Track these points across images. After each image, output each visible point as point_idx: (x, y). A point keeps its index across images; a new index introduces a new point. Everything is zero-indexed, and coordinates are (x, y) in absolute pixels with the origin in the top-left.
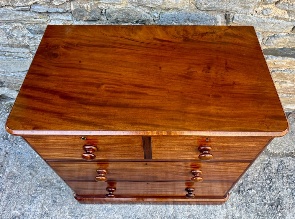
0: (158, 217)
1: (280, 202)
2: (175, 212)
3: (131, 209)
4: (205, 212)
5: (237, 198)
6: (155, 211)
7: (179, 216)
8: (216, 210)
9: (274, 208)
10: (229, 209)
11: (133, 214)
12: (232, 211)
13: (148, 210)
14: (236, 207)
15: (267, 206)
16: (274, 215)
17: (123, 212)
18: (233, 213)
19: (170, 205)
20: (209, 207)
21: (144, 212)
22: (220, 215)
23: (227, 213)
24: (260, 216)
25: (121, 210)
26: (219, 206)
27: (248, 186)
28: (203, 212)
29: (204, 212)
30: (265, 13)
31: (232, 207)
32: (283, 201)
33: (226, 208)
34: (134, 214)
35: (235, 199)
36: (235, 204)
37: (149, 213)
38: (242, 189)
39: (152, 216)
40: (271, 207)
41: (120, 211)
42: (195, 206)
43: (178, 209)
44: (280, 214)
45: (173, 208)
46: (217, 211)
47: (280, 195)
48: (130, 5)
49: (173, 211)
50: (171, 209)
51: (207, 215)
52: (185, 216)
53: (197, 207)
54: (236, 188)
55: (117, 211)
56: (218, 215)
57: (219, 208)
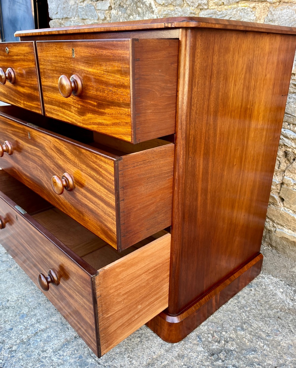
5: (200, 357)
8: (149, 339)
10: (170, 356)
12: (172, 362)
14: (183, 364)
20: (145, 330)
22: (147, 348)
23: (160, 356)
26: (159, 340)
27: (238, 362)
31: (178, 359)
35: (195, 355)
36: (186, 359)
38: (222, 356)
46: (149, 341)
54: (214, 347)
57: (157, 341)
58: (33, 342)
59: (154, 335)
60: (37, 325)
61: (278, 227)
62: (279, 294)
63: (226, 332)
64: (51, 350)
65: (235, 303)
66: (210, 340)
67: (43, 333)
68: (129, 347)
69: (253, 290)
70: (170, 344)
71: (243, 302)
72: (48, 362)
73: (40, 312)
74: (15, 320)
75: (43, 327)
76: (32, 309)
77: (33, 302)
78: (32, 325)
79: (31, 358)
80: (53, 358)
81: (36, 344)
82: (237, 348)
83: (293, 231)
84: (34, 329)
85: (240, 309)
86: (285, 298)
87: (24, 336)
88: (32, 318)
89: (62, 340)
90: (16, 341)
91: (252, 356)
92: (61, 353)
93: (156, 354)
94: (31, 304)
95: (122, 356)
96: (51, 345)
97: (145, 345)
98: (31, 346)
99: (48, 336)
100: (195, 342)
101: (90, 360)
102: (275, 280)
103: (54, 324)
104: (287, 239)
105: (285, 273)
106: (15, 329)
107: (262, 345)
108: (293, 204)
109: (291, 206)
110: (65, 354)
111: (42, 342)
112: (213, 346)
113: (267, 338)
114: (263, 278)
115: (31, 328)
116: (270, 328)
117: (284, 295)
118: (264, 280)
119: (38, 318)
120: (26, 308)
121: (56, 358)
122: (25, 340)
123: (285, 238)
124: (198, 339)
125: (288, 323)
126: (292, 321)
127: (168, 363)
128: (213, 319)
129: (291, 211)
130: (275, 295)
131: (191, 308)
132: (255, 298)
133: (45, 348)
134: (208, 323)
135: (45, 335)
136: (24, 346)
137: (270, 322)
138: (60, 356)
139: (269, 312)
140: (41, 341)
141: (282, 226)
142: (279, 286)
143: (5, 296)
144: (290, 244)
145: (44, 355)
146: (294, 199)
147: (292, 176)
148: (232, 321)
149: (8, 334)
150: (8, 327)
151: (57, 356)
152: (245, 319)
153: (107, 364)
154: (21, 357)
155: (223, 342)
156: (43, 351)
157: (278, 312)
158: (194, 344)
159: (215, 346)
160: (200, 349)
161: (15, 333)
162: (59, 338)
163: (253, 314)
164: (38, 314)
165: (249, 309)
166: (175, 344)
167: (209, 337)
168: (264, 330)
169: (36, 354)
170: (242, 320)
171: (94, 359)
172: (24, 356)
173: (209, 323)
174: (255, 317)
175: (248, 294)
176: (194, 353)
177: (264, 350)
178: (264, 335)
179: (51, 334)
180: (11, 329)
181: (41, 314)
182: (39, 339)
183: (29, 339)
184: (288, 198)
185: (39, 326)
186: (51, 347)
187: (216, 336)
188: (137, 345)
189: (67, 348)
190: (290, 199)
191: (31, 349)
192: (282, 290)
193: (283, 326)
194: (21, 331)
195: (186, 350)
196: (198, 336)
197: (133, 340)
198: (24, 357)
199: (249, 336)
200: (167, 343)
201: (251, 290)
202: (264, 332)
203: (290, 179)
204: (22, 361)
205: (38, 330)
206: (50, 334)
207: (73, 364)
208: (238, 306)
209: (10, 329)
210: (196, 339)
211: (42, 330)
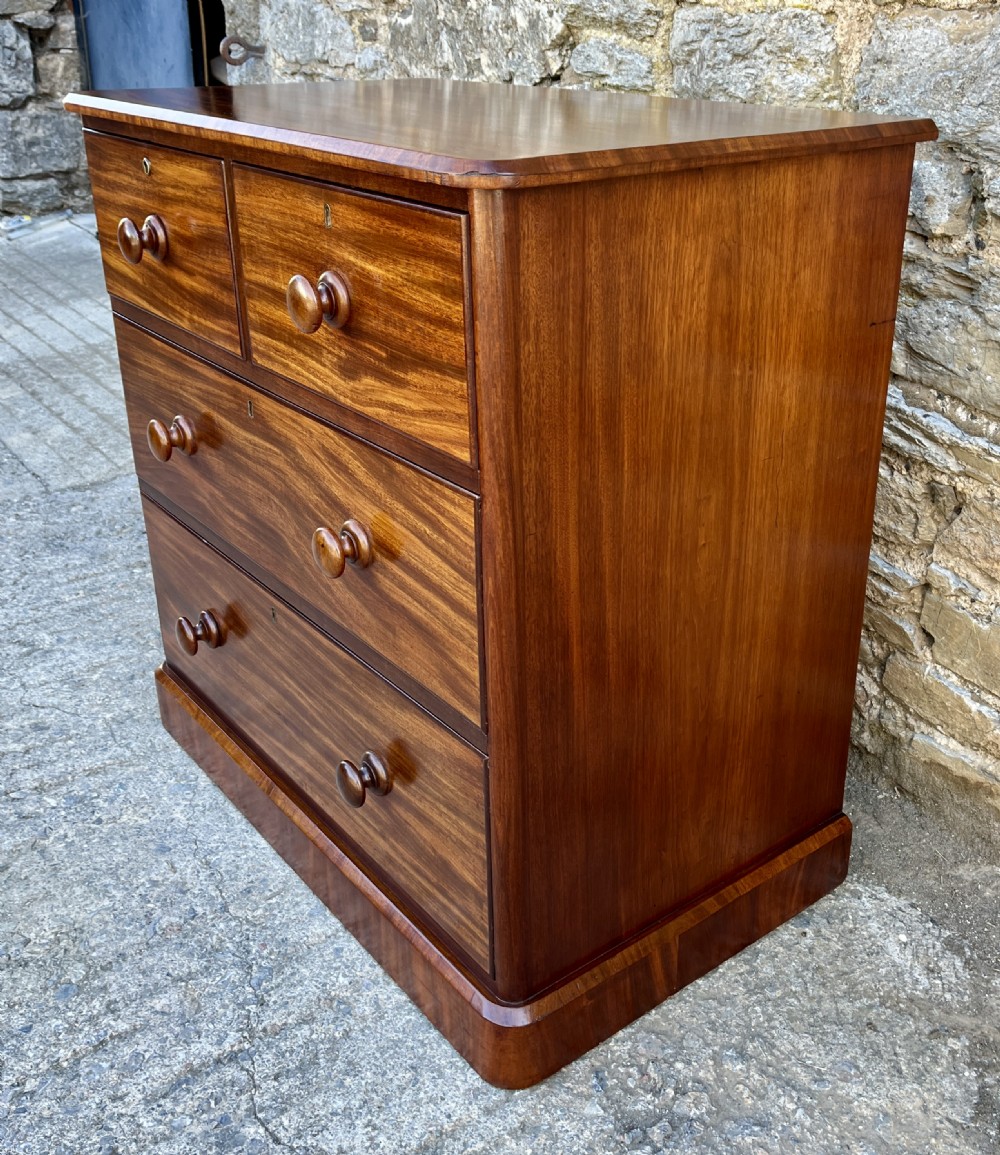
0: (259, 912)
2: (317, 946)
5: (587, 1133)
8: (440, 1076)
10: (495, 1126)
12: (499, 1146)
13: (259, 871)
19: (334, 920)
20: (435, 1046)
22: (431, 1100)
23: (464, 1127)
28: (392, 1035)
29: (400, 1040)
31: (518, 1138)
35: (572, 1128)
36: (542, 1139)
37: (252, 877)
38: (656, 1133)
39: (247, 892)
42: (397, 995)
43: (338, 951)
45: (329, 933)
46: (440, 1081)
49: (311, 940)
50: (319, 931)
51: (391, 1056)
52: (325, 985)
53: (399, 1007)
54: (639, 1107)
56: (422, 1095)
57: (466, 1081)
58: (87, 1070)
59: (460, 1062)
60: (108, 1020)
61: (919, 728)
62: (893, 949)
63: (688, 1063)
64: (140, 1096)
65: (741, 974)
66: (631, 1084)
67: (121, 1044)
68: (374, 1095)
69: (810, 933)
70: (503, 1093)
71: (768, 971)
72: (126, 1129)
73: (120, 980)
74: (42, 1001)
75: (123, 1026)
76: (96, 971)
77: (103, 949)
78: (92, 1020)
79: (76, 1118)
80: (142, 1120)
81: (97, 1077)
82: (709, 1113)
83: (963, 745)
84: (97, 1031)
85: (750, 992)
86: (909, 964)
87: (62, 1051)
88: (92, 999)
89: (175, 1069)
90: (38, 1065)
91: (749, 1140)
92: (168, 1104)
93: (454, 1119)
94: (94, 954)
95: (348, 1122)
96: (140, 1080)
97: (426, 1092)
98: (82, 1081)
99: (136, 1055)
100: (583, 1089)
101: (252, 1130)
102: (893, 902)
103: (156, 1020)
104: (944, 771)
105: (932, 882)
106: (38, 1028)
107: (792, 1106)
108: (958, 656)
109: (953, 662)
110: (179, 1109)
111: (114, 1071)
112: (635, 1103)
113: (814, 1087)
114: (857, 895)
115: (86, 1029)
116: (831, 1058)
117: (908, 952)
118: (855, 903)
119: (113, 997)
120: (80, 965)
121: (150, 1118)
122: (65, 1064)
123: (940, 765)
124: (594, 1081)
125: (894, 1044)
126: (909, 1037)
127: (484, 1149)
128: (656, 1022)
129: (954, 678)
130: (881, 951)
131: (572, 983)
132: (809, 959)
133: (123, 1088)
134: (638, 1032)
135: (126, 1051)
136: (60, 1080)
137: (835, 1036)
138: (164, 1114)
139: (844, 1005)
140: (112, 1067)
141: (930, 724)
142: (898, 924)
143: (20, 926)
144: (953, 787)
145: (115, 1110)
146: (960, 638)
147: (951, 564)
148: (716, 1031)
149: (14, 1042)
150: (18, 1022)
151: (156, 1114)
152: (759, 1025)
153: (301, 1143)
154: (46, 1113)
155: (671, 1092)
156: (114, 1099)
157: (871, 1007)
158: (580, 1095)
159: (644, 1103)
160: (593, 1110)
161: (37, 1040)
162: (166, 1061)
163: (789, 1012)
164: (115, 986)
165: (778, 993)
166: (517, 1093)
167: (630, 1075)
168: (809, 1062)
169: (94, 1106)
170: (748, 1027)
171: (263, 1125)
172: (57, 1108)
173: (642, 1034)
174: (792, 1019)
175: (789, 948)
176: (573, 1120)
177: (795, 1124)
178: (804, 1078)
179: (145, 1048)
180: (28, 1029)
181: (122, 987)
182: (107, 1061)
183: (78, 1062)
184: (943, 632)
185: (112, 1023)
186: (140, 1087)
187: (653, 1075)
188: (402, 1089)
189: (188, 1091)
190: (950, 638)
191: (80, 1090)
192: (903, 938)
193: (877, 1053)
194: (57, 1034)
195: (547, 1111)
196: (597, 1072)
197: (390, 1075)
198: (57, 1113)
199: (757, 1077)
200: (494, 1089)
201: (805, 934)
202: (807, 1067)
203: (948, 573)
204: (47, 1125)
205: (106, 1034)
206: (141, 1049)
207: (199, 1138)
208: (745, 985)
209: (22, 1030)
210: (588, 1079)
211: (120, 1036)
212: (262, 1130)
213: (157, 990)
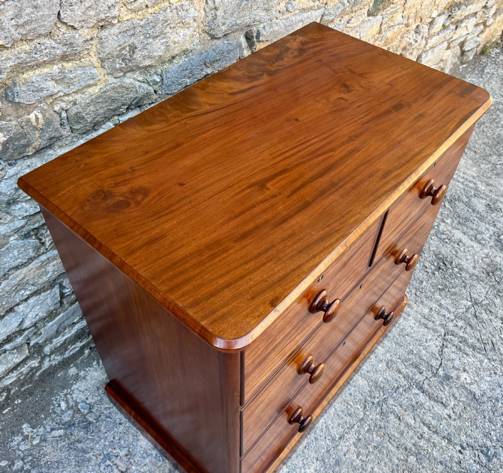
0: (359, 407)
1: (441, 258)
2: (368, 379)
3: (316, 439)
4: (397, 343)
6: (346, 405)
7: (379, 379)
9: (444, 270)
10: (412, 313)
11: (328, 441)
12: (417, 312)
13: (338, 415)
14: (415, 305)
15: (436, 273)
16: (452, 275)
17: (313, 455)
18: (420, 314)
19: (355, 378)
20: (393, 333)
21: (336, 421)
22: (412, 329)
23: (416, 320)
24: (444, 290)
25: (307, 456)
26: (401, 321)
28: (394, 345)
29: (395, 343)
30: (290, 9)
31: (413, 308)
32: (442, 254)
33: (409, 315)
34: (329, 439)
37: (343, 416)
39: (350, 415)
40: (440, 271)
41: (307, 459)
42: (379, 348)
43: (368, 372)
44: (456, 270)
45: (361, 378)
46: (405, 329)
47: (433, 251)
48: (111, 80)
49: (366, 382)
50: (361, 381)
51: (403, 343)
52: (384, 371)
53: (383, 347)
55: (303, 463)
56: (412, 332)
58: (445, 432)
59: (397, 326)
60: (426, 436)
64: (446, 410)
67: (431, 426)
72: (457, 409)
74: (428, 465)
75: (426, 429)
76: (409, 453)
77: (399, 456)
78: (428, 440)
79: (461, 426)
80: (452, 405)
81: (446, 427)
84: (431, 437)
87: (443, 445)
88: (420, 446)
89: (433, 404)
90: (452, 449)
92: (444, 400)
93: (415, 323)
94: (402, 458)
95: (428, 348)
96: (441, 413)
98: (450, 431)
99: (433, 419)
101: (441, 372)
103: (418, 419)
106: (439, 459)
110: (444, 396)
111: (442, 423)
115: (432, 441)
119: (416, 439)
120: (409, 460)
133: (446, 416)
135: (434, 423)
136: (453, 439)
138: (447, 400)
140: (441, 424)
145: (453, 415)
149: (448, 464)
150: (440, 467)
151: (449, 402)
153: (439, 357)
154: (465, 436)
156: (450, 417)
161: (443, 456)
162: (431, 408)
169: (456, 422)
171: (438, 369)
172: (462, 434)
179: (430, 418)
180: (441, 463)
181: (411, 438)
182: (440, 427)
183: (444, 437)
185: (426, 433)
186: (443, 412)
188: (412, 337)
189: (437, 397)
191: (453, 430)
194: (438, 450)
197: (409, 341)
204: (468, 433)
205: (431, 433)
207: (449, 386)
209: (442, 465)
211: (429, 428)
212: (440, 370)
213: (408, 425)
